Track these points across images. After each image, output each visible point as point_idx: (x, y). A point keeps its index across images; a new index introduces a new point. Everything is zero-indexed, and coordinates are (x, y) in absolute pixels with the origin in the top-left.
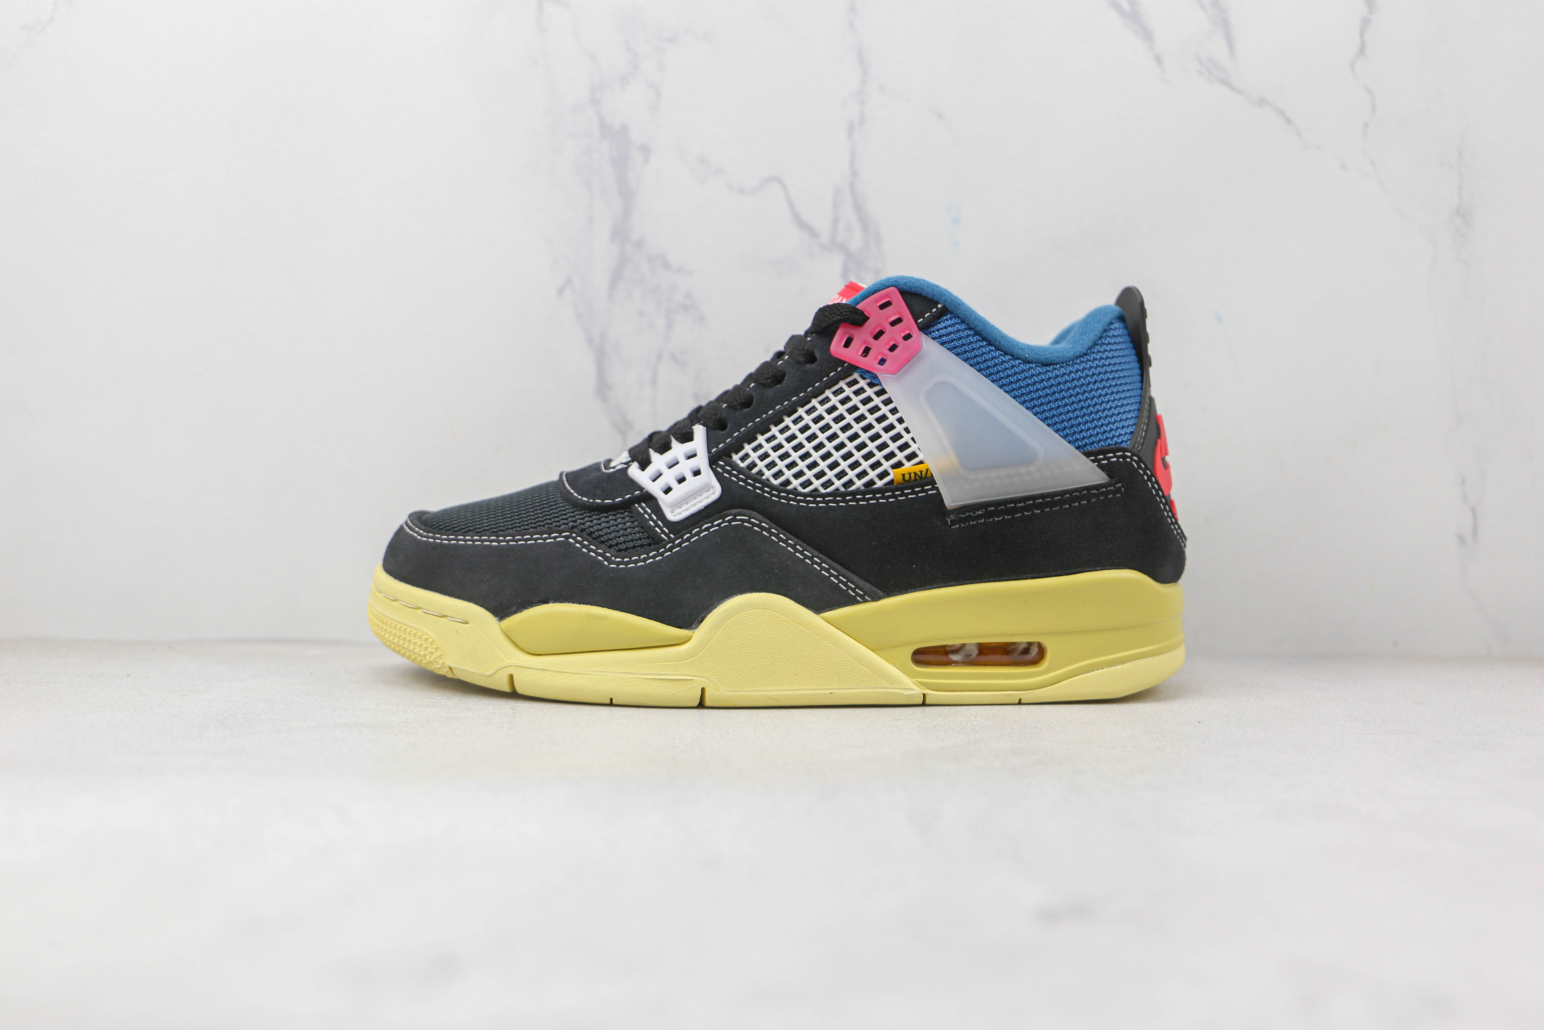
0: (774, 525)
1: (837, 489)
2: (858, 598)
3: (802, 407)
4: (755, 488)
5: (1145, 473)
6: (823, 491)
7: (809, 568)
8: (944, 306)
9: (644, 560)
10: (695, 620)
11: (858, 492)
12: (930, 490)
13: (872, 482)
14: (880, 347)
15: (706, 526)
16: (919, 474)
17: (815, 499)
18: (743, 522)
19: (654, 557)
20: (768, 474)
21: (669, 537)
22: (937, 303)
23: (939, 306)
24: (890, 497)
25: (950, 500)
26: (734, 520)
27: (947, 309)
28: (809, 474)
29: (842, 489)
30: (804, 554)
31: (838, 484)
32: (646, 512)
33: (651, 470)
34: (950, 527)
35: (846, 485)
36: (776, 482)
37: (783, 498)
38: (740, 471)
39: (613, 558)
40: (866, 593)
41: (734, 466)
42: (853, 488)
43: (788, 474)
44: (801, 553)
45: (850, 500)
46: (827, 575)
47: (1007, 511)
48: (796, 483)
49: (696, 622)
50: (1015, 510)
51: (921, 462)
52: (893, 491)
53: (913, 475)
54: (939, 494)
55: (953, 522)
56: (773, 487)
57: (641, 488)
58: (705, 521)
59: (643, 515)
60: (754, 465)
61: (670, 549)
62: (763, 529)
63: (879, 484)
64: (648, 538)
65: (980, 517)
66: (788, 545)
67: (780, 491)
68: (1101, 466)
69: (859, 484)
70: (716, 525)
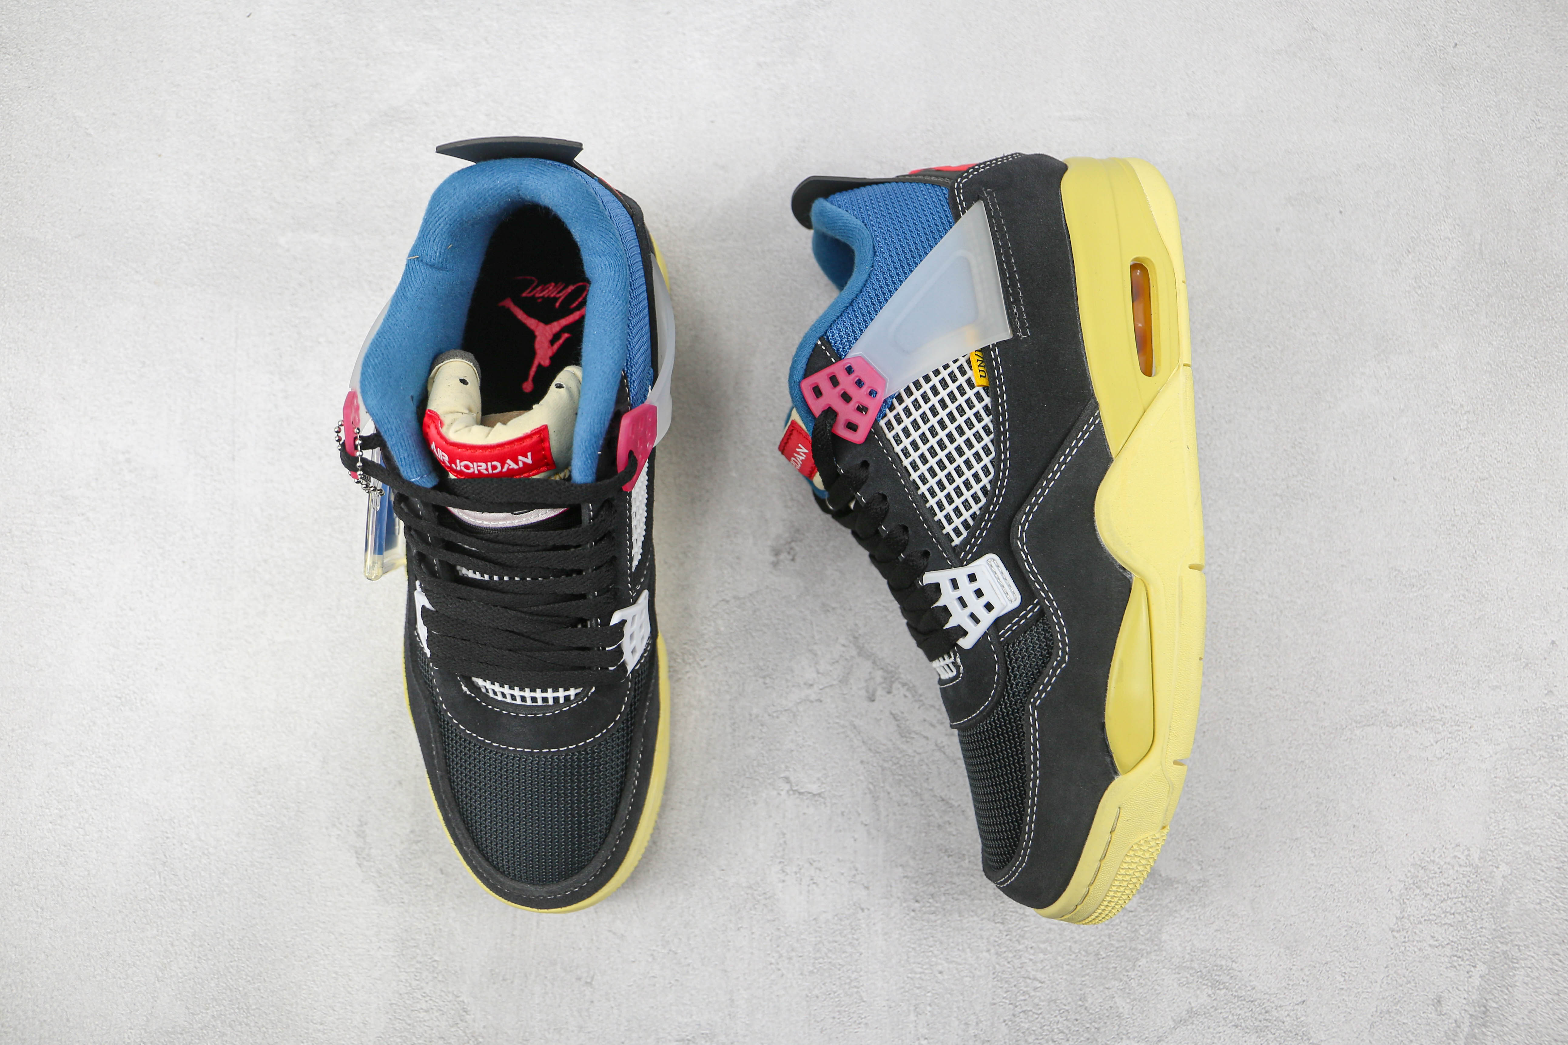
0: (1028, 500)
1: (992, 441)
2: (1097, 422)
3: (910, 475)
4: (989, 520)
5: (972, 173)
6: (993, 454)
7: (1070, 466)
8: (820, 339)
9: (1061, 627)
10: (1123, 575)
11: (995, 422)
12: (995, 353)
13: (986, 408)
14: (859, 396)
15: (1027, 567)
16: (980, 362)
17: (1003, 461)
18: (1024, 531)
19: (1058, 618)
20: (975, 508)
21: (1038, 603)
22: (816, 345)
23: (819, 343)
24: (1001, 389)
25: (1006, 334)
26: (1021, 539)
27: (822, 336)
28: (977, 467)
29: (992, 436)
30: (1056, 473)
31: (987, 440)
32: (1010, 629)
33: (968, 624)
34: (1029, 336)
35: (988, 432)
36: (984, 501)
37: (1000, 492)
38: (971, 535)
39: (1059, 659)
40: (1093, 415)
41: (966, 541)
42: (991, 426)
43: (976, 488)
44: (1055, 474)
45: (1004, 427)
46: (1076, 450)
47: (1014, 286)
48: (985, 481)
49: (1125, 574)
50: (1012, 278)
51: (969, 362)
52: (995, 386)
53: (981, 368)
54: (999, 344)
55: (1025, 333)
56: (989, 503)
57: (985, 635)
58: (1022, 567)
59: (1013, 631)
60: (965, 524)
61: (1051, 602)
62: (1031, 510)
63: (987, 400)
64: (1037, 625)
65: (1019, 309)
66: (1047, 486)
67: (994, 495)
68: (968, 208)
69: (987, 420)
70: (1026, 557)
